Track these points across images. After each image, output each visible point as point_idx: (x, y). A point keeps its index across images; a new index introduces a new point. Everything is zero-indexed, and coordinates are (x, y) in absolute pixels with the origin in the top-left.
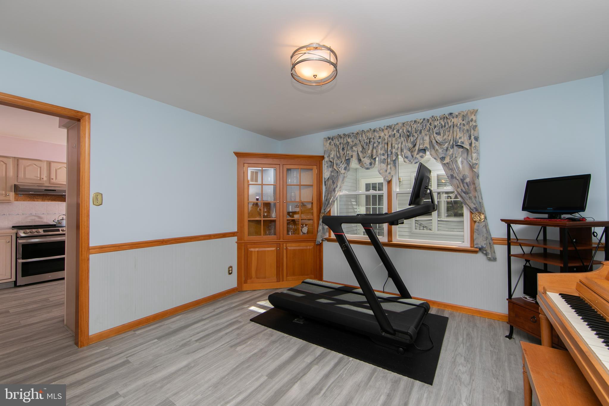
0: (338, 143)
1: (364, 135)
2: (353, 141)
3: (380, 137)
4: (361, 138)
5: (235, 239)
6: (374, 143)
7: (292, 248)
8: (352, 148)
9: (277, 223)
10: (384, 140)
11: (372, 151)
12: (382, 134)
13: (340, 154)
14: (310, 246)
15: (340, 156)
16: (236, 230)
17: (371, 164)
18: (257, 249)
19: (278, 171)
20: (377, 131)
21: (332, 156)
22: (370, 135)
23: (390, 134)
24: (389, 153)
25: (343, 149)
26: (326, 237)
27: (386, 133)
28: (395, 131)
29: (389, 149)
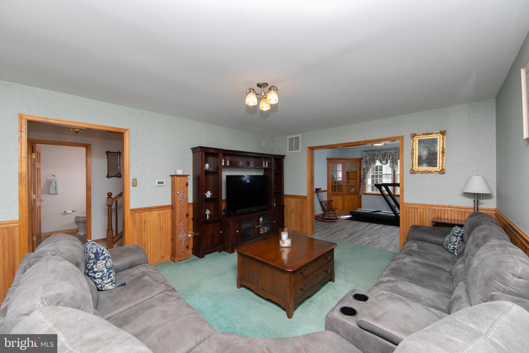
0: (370, 154)
1: (383, 151)
2: (378, 153)
3: (390, 153)
4: (381, 152)
5: (326, 193)
6: (388, 155)
7: (349, 197)
8: (377, 156)
9: (343, 187)
10: (392, 154)
11: (387, 158)
12: (391, 151)
13: (371, 158)
14: (356, 197)
15: (371, 159)
16: (326, 189)
17: (386, 163)
18: (335, 197)
19: (343, 165)
20: (389, 150)
21: (367, 159)
22: (386, 151)
23: (395, 151)
24: (395, 159)
25: (373, 156)
26: (364, 193)
27: (393, 151)
28: (397, 151)
29: (395, 157)
